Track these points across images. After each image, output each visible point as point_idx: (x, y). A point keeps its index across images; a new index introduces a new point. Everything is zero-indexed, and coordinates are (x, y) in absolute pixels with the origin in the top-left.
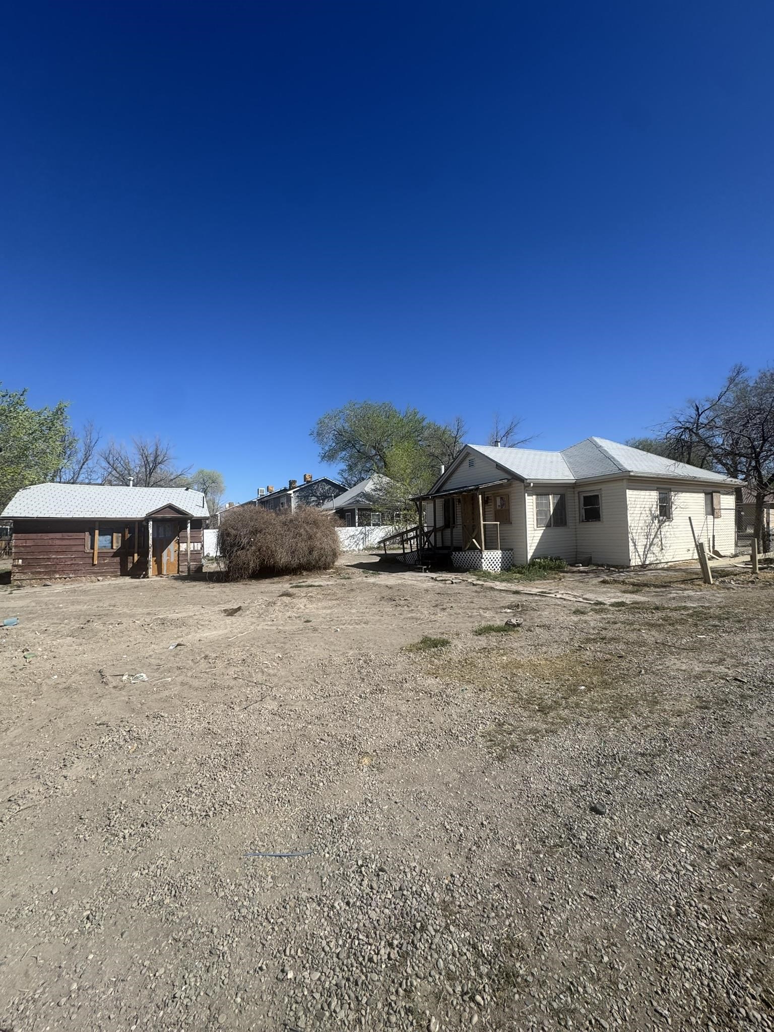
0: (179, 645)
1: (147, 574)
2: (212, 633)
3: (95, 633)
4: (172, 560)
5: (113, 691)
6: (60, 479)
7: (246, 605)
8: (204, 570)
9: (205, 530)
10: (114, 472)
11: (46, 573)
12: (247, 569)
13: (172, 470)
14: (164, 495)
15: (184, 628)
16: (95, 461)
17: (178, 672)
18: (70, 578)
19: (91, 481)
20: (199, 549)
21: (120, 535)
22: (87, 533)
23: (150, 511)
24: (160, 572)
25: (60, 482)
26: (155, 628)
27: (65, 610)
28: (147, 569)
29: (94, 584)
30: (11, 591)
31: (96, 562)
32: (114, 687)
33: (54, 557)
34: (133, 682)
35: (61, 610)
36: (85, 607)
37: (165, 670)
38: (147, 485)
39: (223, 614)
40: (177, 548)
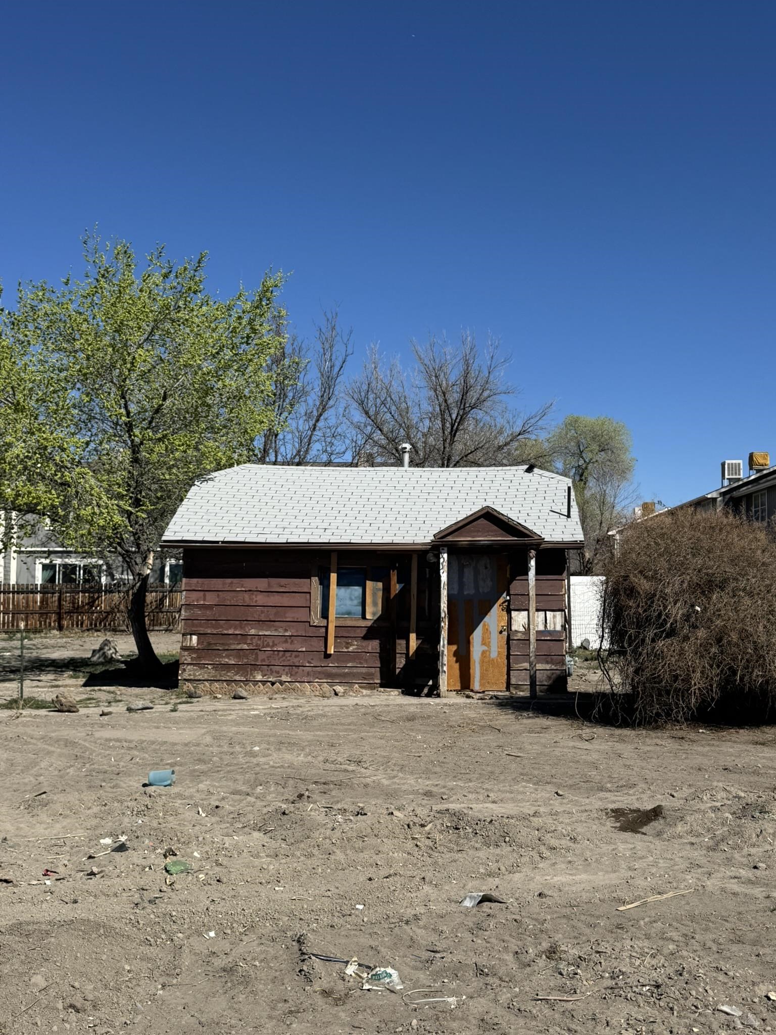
0: (486, 899)
1: (436, 686)
2: (577, 878)
3: (308, 829)
4: (494, 655)
5: (320, 1001)
6: (276, 456)
7: (677, 803)
8: (570, 688)
9: (572, 578)
10: (378, 436)
11: (239, 668)
12: (684, 693)
13: (500, 422)
14: (476, 486)
15: (505, 849)
16: (341, 410)
17: (476, 983)
18: (281, 683)
19: (333, 457)
20: (559, 628)
21: (380, 585)
22: (315, 580)
23: (443, 527)
24: (465, 684)
25: (275, 463)
26: (438, 836)
27: (262, 760)
28: (435, 674)
29: (326, 702)
30: (176, 704)
31: (331, 650)
32: (326, 993)
33: (253, 632)
34: (366, 987)
35: (255, 761)
36: (301, 758)
37: (444, 969)
38: (446, 461)
39: (610, 823)
40: (504, 623)
